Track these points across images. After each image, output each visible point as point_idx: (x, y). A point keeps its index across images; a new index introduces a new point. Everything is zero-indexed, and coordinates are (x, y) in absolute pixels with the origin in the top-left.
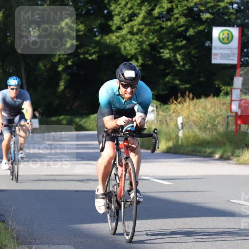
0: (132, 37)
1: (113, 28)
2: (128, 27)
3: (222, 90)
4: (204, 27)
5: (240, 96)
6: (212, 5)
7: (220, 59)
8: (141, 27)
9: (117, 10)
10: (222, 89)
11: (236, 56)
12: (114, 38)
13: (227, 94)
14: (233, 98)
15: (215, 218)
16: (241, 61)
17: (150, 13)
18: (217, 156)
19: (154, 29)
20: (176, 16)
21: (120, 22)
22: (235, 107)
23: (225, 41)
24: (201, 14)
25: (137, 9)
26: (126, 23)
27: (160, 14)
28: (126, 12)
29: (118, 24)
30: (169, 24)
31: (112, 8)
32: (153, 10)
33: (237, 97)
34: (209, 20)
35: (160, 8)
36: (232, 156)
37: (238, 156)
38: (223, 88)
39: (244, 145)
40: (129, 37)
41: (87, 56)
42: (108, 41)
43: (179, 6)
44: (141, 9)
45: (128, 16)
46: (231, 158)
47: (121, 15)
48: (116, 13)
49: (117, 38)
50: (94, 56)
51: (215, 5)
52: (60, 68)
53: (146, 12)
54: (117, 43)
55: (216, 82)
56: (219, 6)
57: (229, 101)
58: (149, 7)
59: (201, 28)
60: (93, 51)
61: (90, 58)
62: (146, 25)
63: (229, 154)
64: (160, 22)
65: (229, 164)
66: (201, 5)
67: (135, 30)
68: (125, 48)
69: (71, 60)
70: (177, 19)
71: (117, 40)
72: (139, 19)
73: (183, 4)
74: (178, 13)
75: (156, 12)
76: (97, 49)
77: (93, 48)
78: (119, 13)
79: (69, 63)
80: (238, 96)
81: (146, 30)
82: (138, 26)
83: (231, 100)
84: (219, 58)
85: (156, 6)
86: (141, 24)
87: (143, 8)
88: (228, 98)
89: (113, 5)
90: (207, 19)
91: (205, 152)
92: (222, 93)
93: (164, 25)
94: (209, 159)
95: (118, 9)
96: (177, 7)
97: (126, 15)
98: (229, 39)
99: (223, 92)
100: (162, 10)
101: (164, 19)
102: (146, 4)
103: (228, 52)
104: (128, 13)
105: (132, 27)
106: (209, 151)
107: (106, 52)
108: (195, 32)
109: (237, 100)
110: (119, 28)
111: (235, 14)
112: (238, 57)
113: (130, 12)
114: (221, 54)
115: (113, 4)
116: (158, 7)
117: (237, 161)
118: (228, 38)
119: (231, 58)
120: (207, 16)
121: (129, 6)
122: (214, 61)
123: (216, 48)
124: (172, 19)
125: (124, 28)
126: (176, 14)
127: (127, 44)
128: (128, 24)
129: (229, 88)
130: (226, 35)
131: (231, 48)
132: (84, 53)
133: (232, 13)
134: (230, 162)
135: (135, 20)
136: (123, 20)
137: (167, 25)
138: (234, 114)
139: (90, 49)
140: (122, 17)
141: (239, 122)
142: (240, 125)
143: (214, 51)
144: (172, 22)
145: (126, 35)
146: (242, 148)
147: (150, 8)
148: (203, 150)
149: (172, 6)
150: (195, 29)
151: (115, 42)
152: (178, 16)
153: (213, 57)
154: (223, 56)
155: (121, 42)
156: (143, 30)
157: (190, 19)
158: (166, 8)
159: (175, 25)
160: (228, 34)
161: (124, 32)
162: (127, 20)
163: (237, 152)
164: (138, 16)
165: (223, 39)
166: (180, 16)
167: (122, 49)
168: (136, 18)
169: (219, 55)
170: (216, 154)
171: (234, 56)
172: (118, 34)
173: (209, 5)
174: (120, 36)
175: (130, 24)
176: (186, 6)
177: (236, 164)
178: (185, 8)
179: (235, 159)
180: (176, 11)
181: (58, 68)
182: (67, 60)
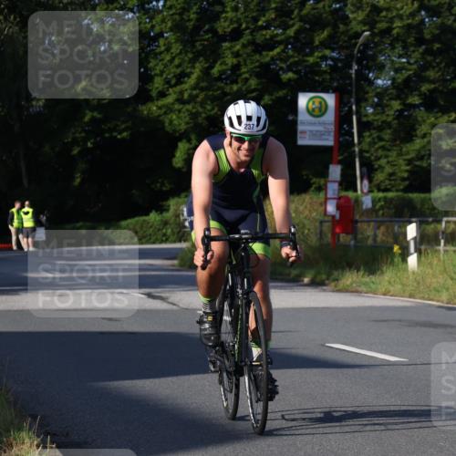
0: (181, 106)
1: (154, 94)
2: (175, 93)
3: (314, 183)
4: (285, 91)
5: (339, 193)
6: (296, 59)
7: (310, 139)
8: (194, 92)
9: (158, 68)
10: (312, 182)
11: (332, 134)
12: (155, 108)
13: (319, 189)
14: (329, 196)
15: (303, 371)
16: (339, 142)
17: (206, 72)
18: (306, 280)
19: (212, 95)
20: (244, 76)
21: (164, 85)
22: (331, 208)
23: (317, 112)
24: (281, 72)
25: (187, 67)
26: (172, 87)
27: (222, 73)
28: (172, 70)
29: (160, 88)
30: (235, 87)
31: (151, 65)
32: (212, 67)
33: (334, 194)
34: (292, 83)
35: (221, 64)
36: (328, 279)
37: (337, 280)
38: (314, 180)
39: (345, 264)
40: (177, 106)
41: (115, 134)
42: (145, 112)
43: (248, 62)
44: (193, 67)
45: (175, 76)
46: (327, 282)
47: (164, 76)
48: (158, 72)
49: (160, 108)
50: (125, 134)
51: (299, 60)
52: (75, 152)
53: (201, 71)
54: (159, 116)
55: (304, 173)
56: (307, 61)
57: (323, 200)
58: (206, 63)
59: (281, 93)
60: (123, 126)
61: (119, 137)
62: (202, 89)
63: (324, 277)
64: (222, 85)
65: (324, 291)
66: (281, 60)
67: (186, 96)
68: (171, 122)
69: (92, 141)
70: (247, 80)
71: (159, 111)
72: (192, 80)
73: (254, 58)
74: (247, 72)
75: (215, 71)
76: (129, 124)
77: (123, 122)
78: (162, 72)
79: (89, 145)
80: (336, 192)
81: (201, 96)
82: (189, 91)
83: (326, 199)
84: (308, 137)
85: (215, 62)
86: (194, 88)
87: (197, 65)
88: (322, 195)
89: (152, 60)
90: (289, 80)
91: (289, 275)
92: (313, 188)
93: (227, 89)
94: (295, 284)
95: (160, 67)
96: (246, 64)
97: (172, 75)
98: (323, 109)
99: (314, 186)
100: (224, 67)
101: (228, 82)
102: (201, 59)
103: (321, 128)
104: (174, 73)
105: (181, 93)
106: (294, 272)
107: (142, 129)
108: (271, 100)
109: (334, 198)
110: (162, 95)
111: (330, 74)
112: (335, 136)
113: (178, 71)
114: (311, 131)
115: (153, 58)
116: (219, 63)
117: (336, 286)
118: (320, 109)
119: (326, 137)
120: (290, 75)
121: (177, 61)
122: (301, 142)
123: (303, 123)
124: (239, 80)
125: (170, 94)
126: (244, 73)
127: (174, 117)
128: (174, 89)
129: (322, 182)
130: (317, 104)
131: (324, 124)
132: (111, 130)
133: (325, 72)
134: (325, 288)
135: (186, 83)
136: (168, 82)
137: (231, 89)
138: (330, 218)
139: (119, 123)
140: (166, 78)
141: (338, 230)
142: (339, 234)
143: (300, 128)
144: (239, 85)
145: (173, 104)
146: (343, 269)
147: (206, 65)
148: (287, 271)
149: (239, 62)
150: (272, 95)
151: (156, 114)
152: (247, 75)
153: (299, 135)
154: (314, 134)
155: (165, 113)
156: (197, 96)
157: (264, 80)
158: (230, 64)
159: (244, 89)
160: (320, 103)
161: (170, 100)
162: (173, 82)
163: (336, 274)
164: (189, 77)
165: (313, 110)
166: (251, 75)
167: (167, 124)
168: (186, 79)
169: (308, 133)
170: (305, 277)
171: (329, 135)
172: (160, 103)
173: (291, 60)
174: (164, 106)
175: (178, 88)
176: (258, 61)
177: (333, 291)
178: (257, 64)
179: (333, 284)
180: (244, 70)
181: (71, 150)
182: (85, 140)
